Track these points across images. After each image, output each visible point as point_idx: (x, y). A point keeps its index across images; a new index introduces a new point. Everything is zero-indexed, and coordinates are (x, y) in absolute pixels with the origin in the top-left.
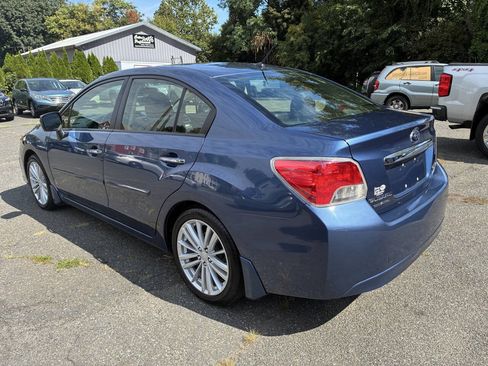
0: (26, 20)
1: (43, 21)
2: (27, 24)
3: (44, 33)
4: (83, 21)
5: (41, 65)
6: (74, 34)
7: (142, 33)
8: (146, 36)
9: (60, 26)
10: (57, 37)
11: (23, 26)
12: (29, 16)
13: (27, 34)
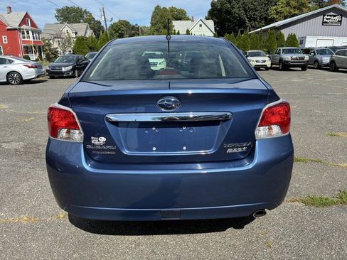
0: (256, 11)
1: (268, 10)
2: (257, 13)
3: (266, 18)
4: (295, 8)
5: (244, 41)
6: (286, 18)
7: (332, 14)
8: (334, 16)
9: (277, 13)
10: (273, 20)
11: (254, 14)
12: (259, 8)
13: (255, 20)
